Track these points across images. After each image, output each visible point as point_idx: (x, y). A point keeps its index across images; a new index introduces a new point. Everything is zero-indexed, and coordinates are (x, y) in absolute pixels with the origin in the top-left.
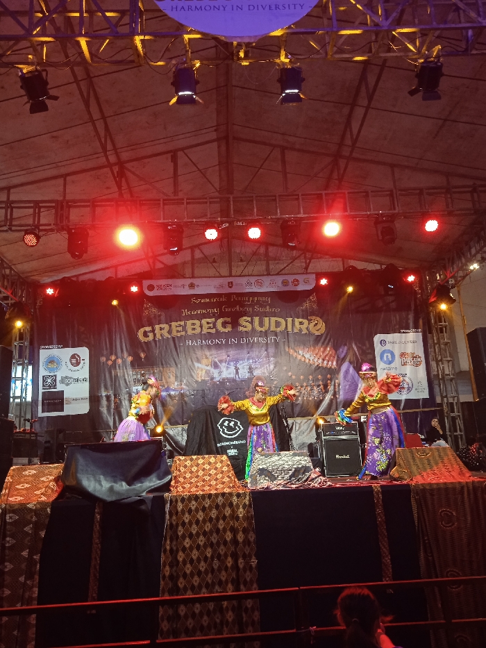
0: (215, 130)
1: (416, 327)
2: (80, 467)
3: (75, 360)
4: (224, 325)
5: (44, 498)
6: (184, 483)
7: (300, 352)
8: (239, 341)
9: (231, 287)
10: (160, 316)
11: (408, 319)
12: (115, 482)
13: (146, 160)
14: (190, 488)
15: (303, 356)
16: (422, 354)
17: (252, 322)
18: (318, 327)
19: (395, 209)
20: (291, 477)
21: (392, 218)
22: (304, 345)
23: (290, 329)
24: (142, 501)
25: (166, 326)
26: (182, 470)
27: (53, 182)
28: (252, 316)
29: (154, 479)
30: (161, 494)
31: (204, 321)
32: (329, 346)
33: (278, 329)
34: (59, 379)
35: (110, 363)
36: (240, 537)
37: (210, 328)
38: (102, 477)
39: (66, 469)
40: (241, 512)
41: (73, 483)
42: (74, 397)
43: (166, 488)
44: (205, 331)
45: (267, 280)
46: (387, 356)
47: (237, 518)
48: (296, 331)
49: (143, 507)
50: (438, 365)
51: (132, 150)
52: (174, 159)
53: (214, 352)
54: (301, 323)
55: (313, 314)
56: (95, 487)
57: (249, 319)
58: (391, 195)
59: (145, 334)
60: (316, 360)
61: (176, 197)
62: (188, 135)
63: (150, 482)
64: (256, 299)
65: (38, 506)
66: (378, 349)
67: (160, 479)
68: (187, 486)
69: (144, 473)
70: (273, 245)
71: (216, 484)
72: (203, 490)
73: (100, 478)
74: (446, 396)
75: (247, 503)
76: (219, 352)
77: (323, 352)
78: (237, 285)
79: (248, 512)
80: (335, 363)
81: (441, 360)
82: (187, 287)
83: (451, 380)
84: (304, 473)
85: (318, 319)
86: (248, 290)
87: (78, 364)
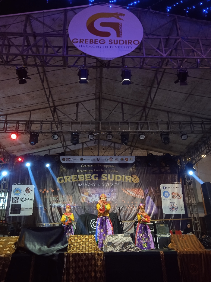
0: (95, 95)
1: (179, 181)
2: (26, 238)
3: (28, 191)
4: (95, 177)
5: (8, 252)
6: (74, 248)
7: (128, 191)
8: (101, 185)
9: (98, 160)
10: (67, 172)
11: (175, 178)
12: (42, 246)
13: (65, 106)
14: (76, 250)
15: (129, 193)
16: (181, 193)
17: (107, 177)
18: (136, 180)
19: (169, 130)
20: (123, 247)
21: (168, 133)
22: (130, 188)
23: (123, 180)
24: (54, 255)
25: (69, 177)
26: (73, 241)
27: (25, 113)
28: (107, 174)
29: (60, 245)
30: (62, 252)
31: (86, 175)
32: (141, 188)
33: (119, 180)
34: (20, 199)
35: (43, 192)
36: (98, 275)
37: (88, 178)
38: (36, 243)
39: (20, 239)
40: (99, 263)
41: (23, 246)
42: (26, 207)
43: (65, 249)
44: (87, 180)
45: (114, 158)
46: (166, 194)
47: (97, 266)
48: (126, 181)
49: (54, 258)
50: (188, 199)
51: (60, 101)
52: (77, 106)
53: (90, 189)
54: (129, 178)
55: (134, 174)
56: (32, 248)
57: (106, 175)
58: (168, 124)
59: (60, 180)
60: (135, 195)
61: (77, 121)
62: (83, 96)
63: (58, 247)
64: (109, 166)
65: (6, 256)
66: (162, 190)
67: (63, 245)
68: (75, 249)
69: (55, 242)
70: (117, 143)
71: (89, 249)
72: (82, 251)
73: (35, 244)
74: (193, 213)
75: (102, 258)
76: (92, 189)
77: (138, 191)
78: (101, 159)
79: (102, 263)
80: (143, 196)
81: (190, 197)
82: (79, 160)
83: (195, 206)
84: (128, 245)
85: (136, 176)
86: (106, 162)
87: (29, 192)
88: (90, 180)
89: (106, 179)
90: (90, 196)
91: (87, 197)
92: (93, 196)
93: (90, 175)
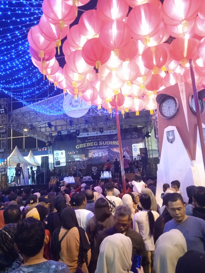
1: (142, 142)
3: (62, 153)
11: (140, 140)
22: (115, 147)
23: (111, 144)
28: (102, 141)
34: (59, 158)
35: (70, 154)
42: (62, 162)
44: (91, 145)
45: (106, 132)
46: (135, 149)
54: (114, 142)
55: (117, 140)
60: (118, 151)
64: (103, 137)
66: (133, 148)
76: (95, 150)
78: (98, 133)
87: (63, 154)
88: (93, 145)
89: (102, 144)
90: (94, 154)
91: (92, 154)
92: (95, 153)
93: (93, 143)
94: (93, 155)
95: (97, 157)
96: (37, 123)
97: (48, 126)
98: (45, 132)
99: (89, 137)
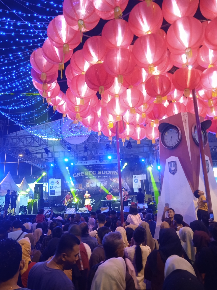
7: (113, 180)
9: (96, 163)
10: (78, 171)
20: (84, 211)
22: (115, 178)
23: (111, 173)
26: (68, 210)
28: (101, 170)
31: (89, 172)
33: (108, 174)
34: (54, 187)
35: (66, 183)
42: (58, 191)
46: (136, 181)
54: (114, 172)
59: (75, 175)
60: (117, 182)
63: (63, 212)
64: (102, 166)
71: (72, 212)
76: (93, 180)
78: (98, 162)
80: (122, 183)
82: (85, 163)
88: (92, 174)
89: (100, 173)
92: (93, 183)
93: (91, 171)
94: (91, 184)
95: (95, 187)
96: (33, 148)
97: (44, 151)
98: (41, 158)
99: (88, 165)
